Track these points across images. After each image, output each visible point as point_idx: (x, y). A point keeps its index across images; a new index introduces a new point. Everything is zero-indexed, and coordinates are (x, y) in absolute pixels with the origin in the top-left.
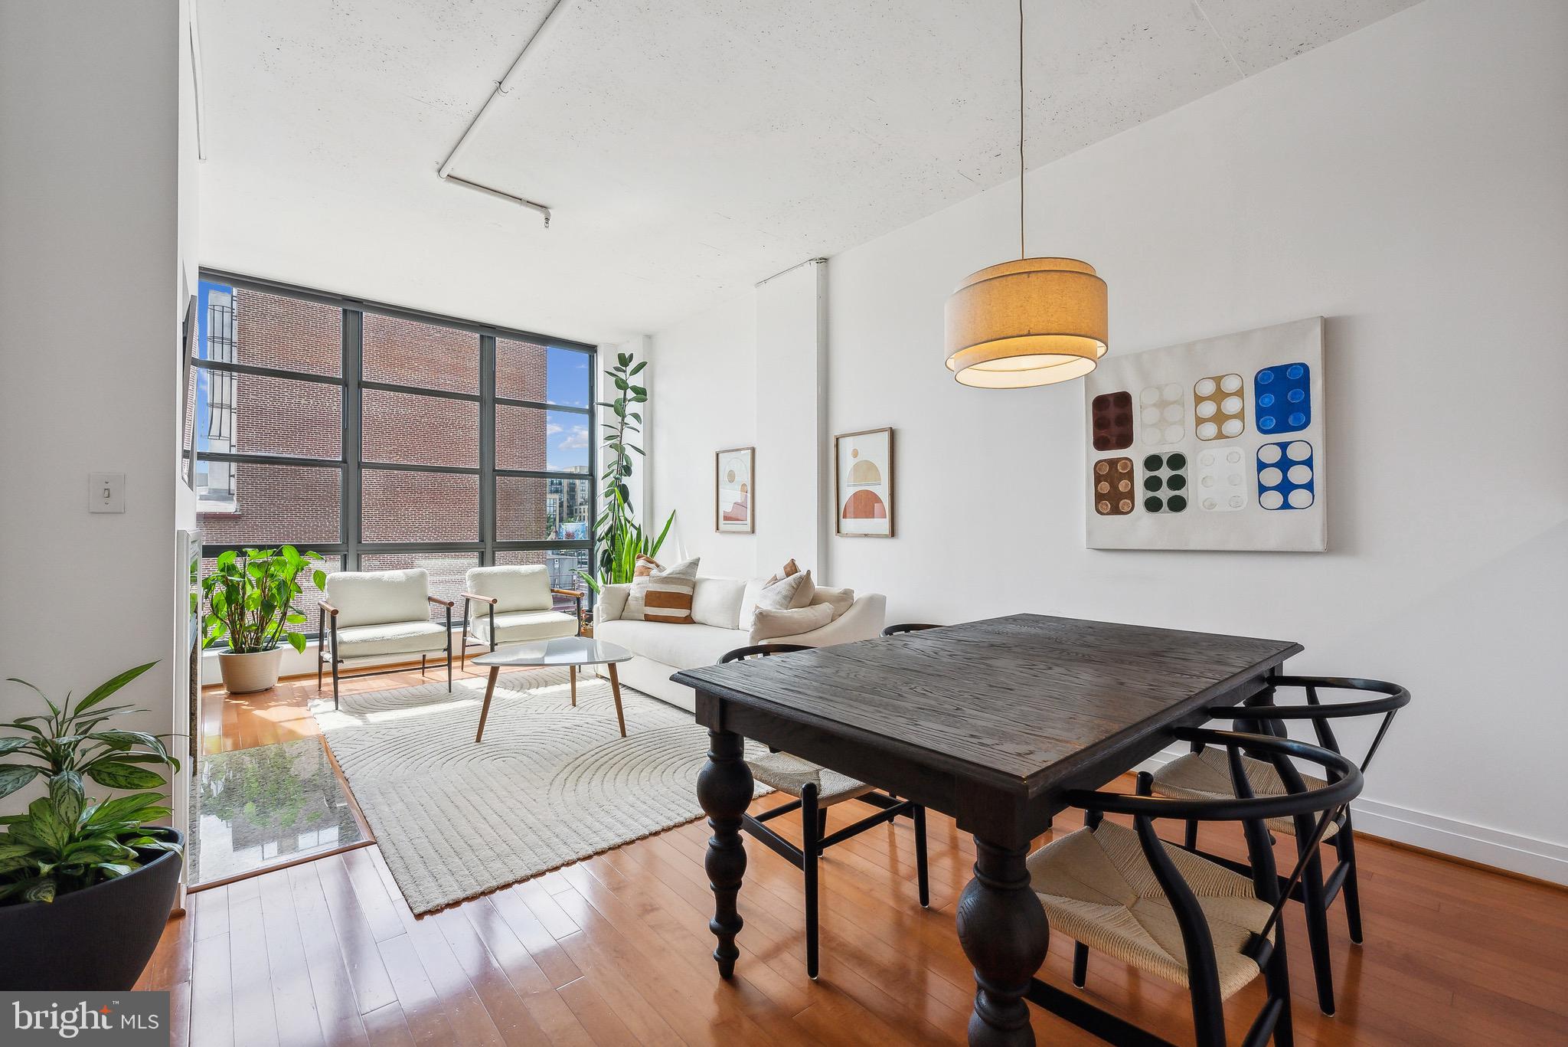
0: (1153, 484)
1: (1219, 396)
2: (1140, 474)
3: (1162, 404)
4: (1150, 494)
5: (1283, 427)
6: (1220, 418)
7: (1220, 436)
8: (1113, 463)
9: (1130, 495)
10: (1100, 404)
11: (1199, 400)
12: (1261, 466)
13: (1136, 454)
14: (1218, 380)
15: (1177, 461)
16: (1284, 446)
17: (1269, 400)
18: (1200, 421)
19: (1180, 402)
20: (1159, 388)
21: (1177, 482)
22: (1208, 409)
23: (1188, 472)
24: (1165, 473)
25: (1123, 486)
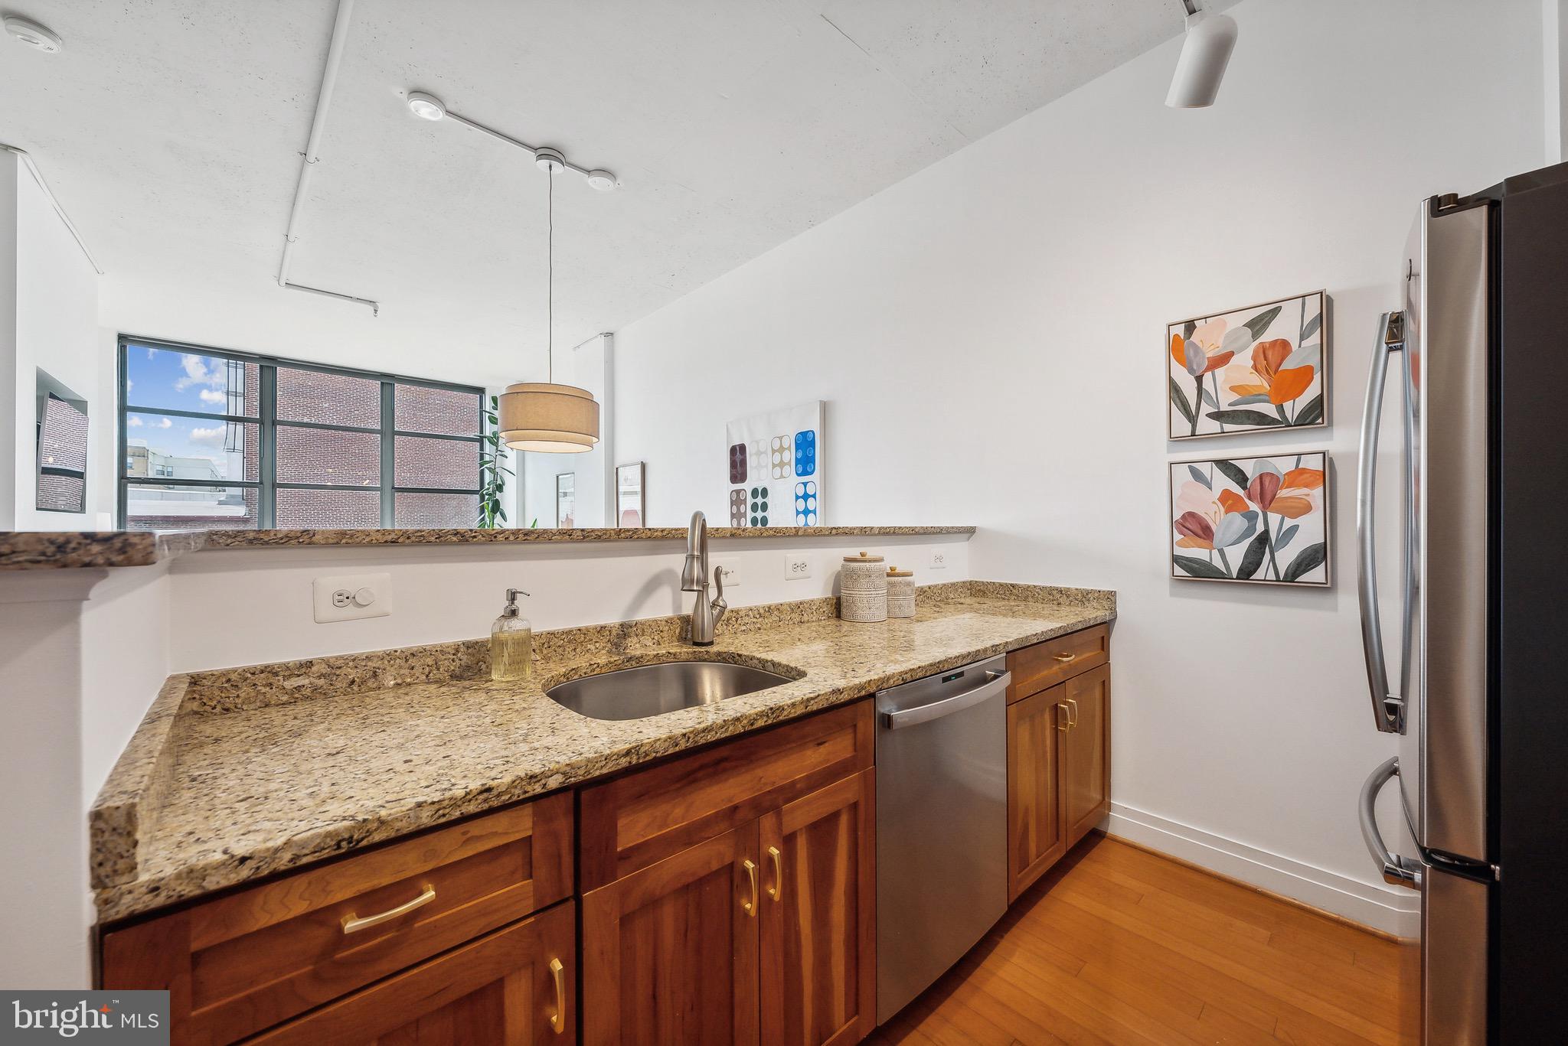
0: (754, 507)
1: (782, 449)
2: (750, 501)
3: (759, 453)
4: (754, 514)
5: (805, 473)
6: (782, 464)
7: (782, 477)
8: (738, 492)
9: (744, 515)
10: (733, 450)
11: (774, 451)
12: (797, 497)
13: (747, 486)
14: (781, 438)
15: (765, 492)
16: (805, 484)
17: (800, 455)
18: (774, 466)
19: (765, 453)
20: (757, 442)
21: (764, 507)
22: (777, 458)
23: (768, 500)
24: (759, 500)
25: (742, 509)
